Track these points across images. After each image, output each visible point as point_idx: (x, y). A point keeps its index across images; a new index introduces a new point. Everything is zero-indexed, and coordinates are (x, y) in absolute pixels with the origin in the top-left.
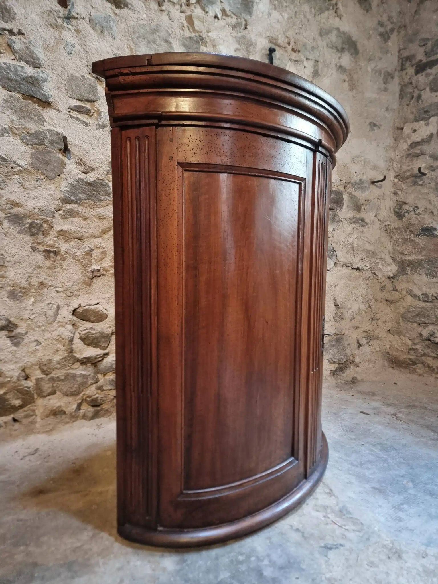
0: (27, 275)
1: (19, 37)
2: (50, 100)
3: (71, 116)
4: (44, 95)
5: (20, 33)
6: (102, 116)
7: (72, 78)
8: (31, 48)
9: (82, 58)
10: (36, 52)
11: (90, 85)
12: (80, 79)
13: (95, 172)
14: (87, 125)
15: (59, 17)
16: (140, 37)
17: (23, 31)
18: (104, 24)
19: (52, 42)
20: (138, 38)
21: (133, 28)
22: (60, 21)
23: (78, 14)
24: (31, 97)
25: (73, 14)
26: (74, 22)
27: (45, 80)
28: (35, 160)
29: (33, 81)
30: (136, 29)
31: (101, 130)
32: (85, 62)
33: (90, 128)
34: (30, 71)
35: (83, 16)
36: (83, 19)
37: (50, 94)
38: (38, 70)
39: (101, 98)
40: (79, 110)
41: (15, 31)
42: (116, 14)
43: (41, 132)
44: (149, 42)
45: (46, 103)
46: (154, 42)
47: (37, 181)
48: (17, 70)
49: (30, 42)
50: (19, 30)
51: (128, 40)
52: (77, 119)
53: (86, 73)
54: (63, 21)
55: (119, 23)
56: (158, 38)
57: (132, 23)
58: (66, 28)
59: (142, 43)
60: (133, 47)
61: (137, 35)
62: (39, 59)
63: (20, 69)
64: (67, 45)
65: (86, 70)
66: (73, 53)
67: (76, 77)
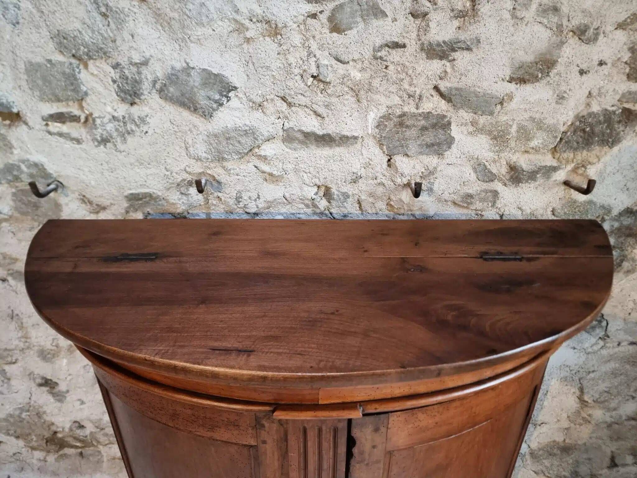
0: (52, 338)
2: (15, 110)
3: (50, 133)
4: (1, 104)
6: (98, 126)
7: (34, 68)
9: (37, 27)
11: (64, 73)
12: (46, 66)
13: (108, 211)
14: (79, 141)
28: (19, 204)
31: (102, 147)
32: (45, 32)
33: (84, 146)
37: (11, 99)
39: (89, 92)
40: (60, 119)
43: (12, 165)
45: (11, 116)
47: (30, 230)
52: (61, 135)
53: (53, 53)
65: (51, 46)
66: (21, 21)
67: (39, 65)
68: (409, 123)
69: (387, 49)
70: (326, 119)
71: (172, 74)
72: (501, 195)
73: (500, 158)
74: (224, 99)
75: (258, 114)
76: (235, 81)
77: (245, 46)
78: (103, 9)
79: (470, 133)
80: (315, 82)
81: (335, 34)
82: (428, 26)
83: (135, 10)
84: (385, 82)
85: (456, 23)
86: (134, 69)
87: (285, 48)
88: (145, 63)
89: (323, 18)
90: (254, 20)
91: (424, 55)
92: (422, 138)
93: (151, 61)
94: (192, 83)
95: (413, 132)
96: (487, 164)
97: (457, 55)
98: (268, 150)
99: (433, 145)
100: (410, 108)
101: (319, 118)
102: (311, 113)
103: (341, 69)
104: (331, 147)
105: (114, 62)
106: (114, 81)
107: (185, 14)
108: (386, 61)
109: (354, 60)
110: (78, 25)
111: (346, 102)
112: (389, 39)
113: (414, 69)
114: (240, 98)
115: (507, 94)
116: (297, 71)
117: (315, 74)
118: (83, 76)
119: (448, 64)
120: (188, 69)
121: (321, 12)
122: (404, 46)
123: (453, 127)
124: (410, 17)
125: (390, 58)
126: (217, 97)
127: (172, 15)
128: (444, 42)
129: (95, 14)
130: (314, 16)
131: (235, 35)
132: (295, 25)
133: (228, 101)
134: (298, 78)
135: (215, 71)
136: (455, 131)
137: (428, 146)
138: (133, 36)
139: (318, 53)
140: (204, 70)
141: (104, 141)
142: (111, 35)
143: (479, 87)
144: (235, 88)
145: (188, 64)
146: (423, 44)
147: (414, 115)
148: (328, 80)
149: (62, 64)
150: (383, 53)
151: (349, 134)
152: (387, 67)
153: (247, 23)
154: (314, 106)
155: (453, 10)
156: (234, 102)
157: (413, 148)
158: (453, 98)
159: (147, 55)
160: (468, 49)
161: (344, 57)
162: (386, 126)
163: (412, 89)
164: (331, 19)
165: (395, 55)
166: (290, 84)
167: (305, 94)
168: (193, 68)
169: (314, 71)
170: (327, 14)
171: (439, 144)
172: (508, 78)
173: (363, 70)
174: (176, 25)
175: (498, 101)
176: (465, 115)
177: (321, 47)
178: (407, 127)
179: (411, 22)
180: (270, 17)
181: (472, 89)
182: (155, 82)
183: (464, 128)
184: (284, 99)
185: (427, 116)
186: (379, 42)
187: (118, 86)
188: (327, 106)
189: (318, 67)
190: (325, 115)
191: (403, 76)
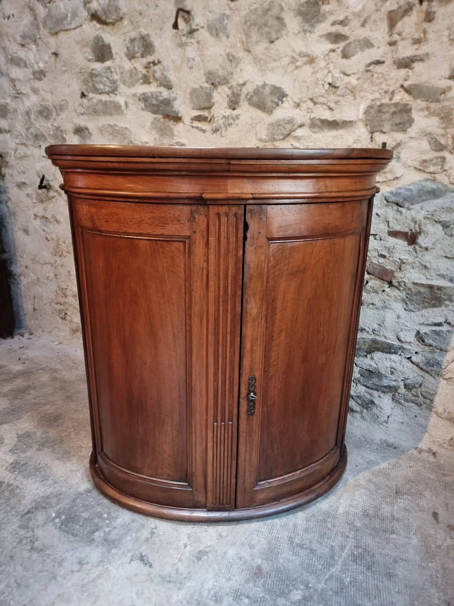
1: (159, 66)
2: (180, 115)
3: (192, 127)
4: (175, 112)
5: (159, 62)
6: (215, 122)
7: (194, 91)
8: (165, 73)
9: (200, 69)
10: (168, 76)
11: (206, 93)
12: (199, 90)
14: (204, 131)
15: (184, 35)
16: (251, 25)
17: (160, 60)
18: (218, 25)
19: (179, 62)
20: (248, 28)
21: (245, 17)
22: (184, 39)
23: (197, 25)
24: (167, 116)
25: (194, 27)
26: (195, 34)
27: (175, 99)
29: (168, 103)
30: (248, 18)
31: (215, 134)
32: (202, 72)
33: (206, 134)
34: (165, 94)
35: (202, 25)
36: (203, 27)
37: (180, 109)
38: (170, 91)
39: (215, 103)
40: (199, 119)
41: (156, 61)
42: (231, 9)
44: (260, 28)
45: (177, 119)
46: (265, 25)
48: (157, 96)
49: (164, 69)
50: (158, 59)
51: (240, 33)
52: (197, 128)
53: (204, 83)
54: (187, 37)
55: (234, 17)
56: (270, 18)
57: (244, 13)
58: (190, 44)
59: (253, 31)
60: (244, 40)
61: (249, 23)
62: (170, 81)
63: (159, 95)
64: (189, 61)
65: (204, 79)
66: (194, 66)
67: (196, 89)
68: (385, 110)
69: (373, 65)
70: (335, 111)
71: (256, 89)
72: (447, 160)
73: (447, 133)
74: (280, 102)
75: (297, 111)
76: (287, 91)
77: (296, 71)
78: (231, 58)
79: (426, 116)
80: (330, 88)
81: (345, 60)
82: (398, 49)
83: (245, 57)
84: (371, 84)
85: (416, 47)
86: (239, 88)
87: (316, 69)
88: (244, 84)
89: (339, 51)
90: (302, 55)
91: (395, 66)
92: (393, 120)
93: (248, 83)
94: (265, 93)
95: (387, 116)
96: (437, 138)
97: (416, 65)
98: (299, 132)
99: (399, 124)
100: (386, 101)
101: (331, 111)
102: (326, 108)
103: (346, 79)
104: (337, 130)
105: (230, 85)
106: (228, 96)
107: (268, 56)
108: (372, 72)
109: (354, 74)
110: (217, 67)
111: (347, 100)
112: (375, 59)
113: (389, 75)
114: (288, 101)
115: (447, 87)
116: (321, 82)
117: (330, 82)
118: (215, 94)
119: (410, 71)
120: (264, 85)
121: (338, 48)
122: (383, 62)
123: (413, 111)
124: (388, 45)
125: (375, 70)
126: (276, 100)
127: (261, 57)
128: (407, 57)
129: (226, 60)
130: (333, 51)
131: (291, 65)
132: (323, 56)
133: (282, 103)
134: (321, 86)
135: (278, 86)
136: (414, 114)
137: (397, 125)
138: (241, 70)
139: (333, 71)
140: (272, 85)
141: (216, 131)
142: (232, 70)
143: (429, 83)
144: (287, 95)
145: (265, 82)
146: (394, 61)
147: (388, 105)
148: (337, 85)
149: (206, 88)
150: (371, 68)
151: (348, 119)
152: (372, 76)
153: (297, 57)
154: (329, 104)
155: (412, 39)
156: (286, 104)
157: (387, 127)
158: (412, 91)
159: (246, 79)
160: (422, 60)
161: (349, 72)
162: (370, 112)
163: (387, 88)
164: (343, 51)
165: (379, 69)
166: (317, 90)
167: (324, 96)
168: (267, 85)
169: (330, 80)
170: (341, 48)
171: (403, 123)
172: (447, 76)
173: (358, 79)
174: (262, 62)
175: (442, 92)
176: (421, 103)
177: (335, 67)
178: (384, 112)
179: (389, 48)
180: (310, 53)
181: (425, 85)
182: (247, 95)
183: (421, 113)
184: (311, 100)
185: (396, 105)
186: (369, 61)
187: (229, 99)
188: (337, 103)
189: (332, 79)
190: (334, 108)
191: (382, 80)
